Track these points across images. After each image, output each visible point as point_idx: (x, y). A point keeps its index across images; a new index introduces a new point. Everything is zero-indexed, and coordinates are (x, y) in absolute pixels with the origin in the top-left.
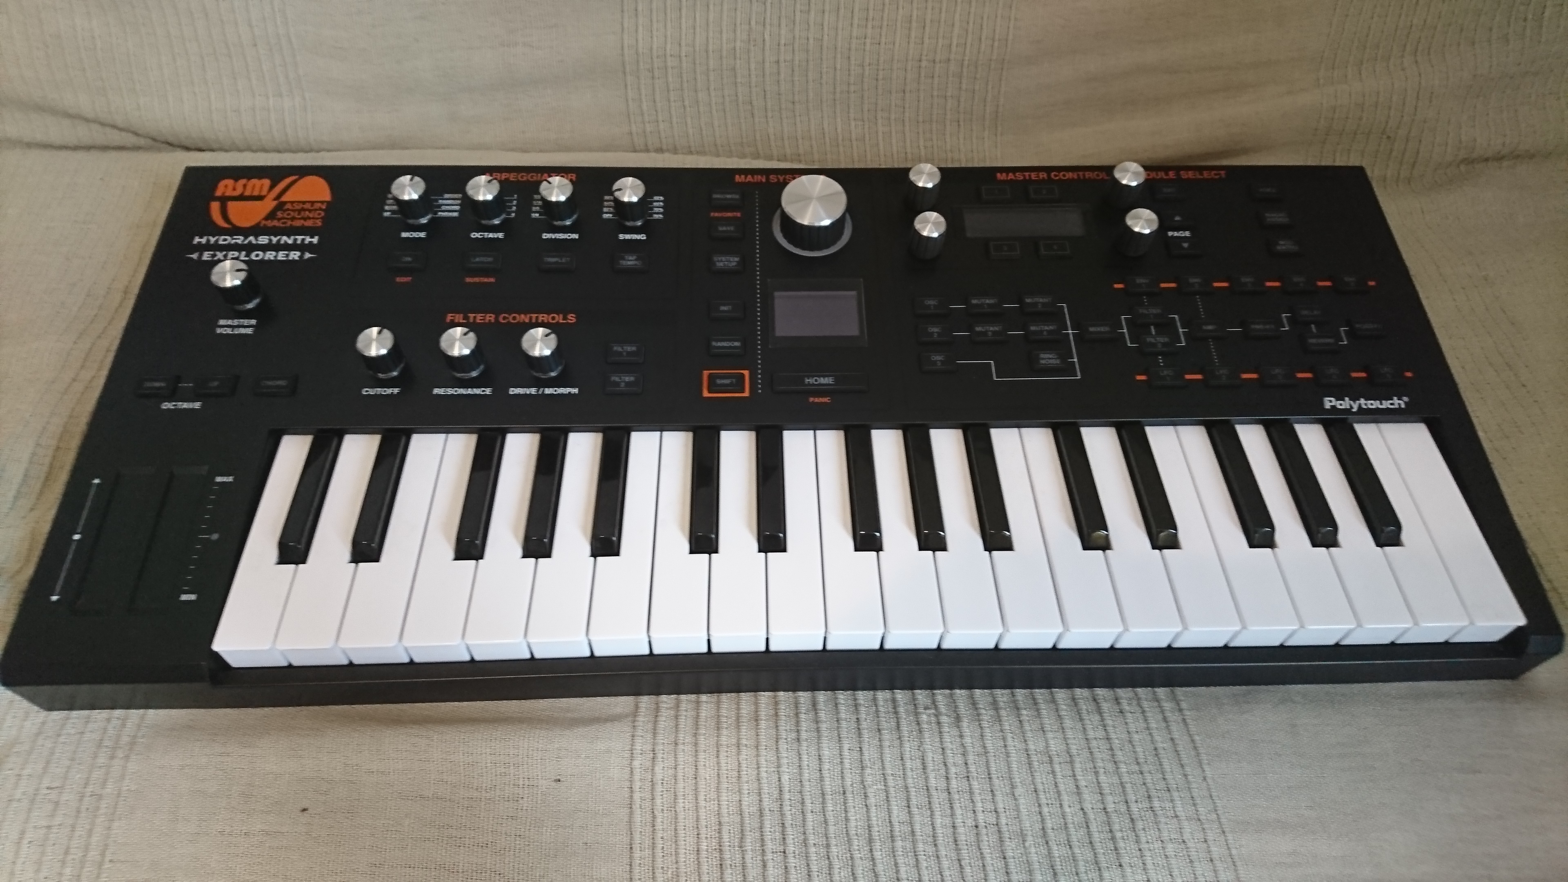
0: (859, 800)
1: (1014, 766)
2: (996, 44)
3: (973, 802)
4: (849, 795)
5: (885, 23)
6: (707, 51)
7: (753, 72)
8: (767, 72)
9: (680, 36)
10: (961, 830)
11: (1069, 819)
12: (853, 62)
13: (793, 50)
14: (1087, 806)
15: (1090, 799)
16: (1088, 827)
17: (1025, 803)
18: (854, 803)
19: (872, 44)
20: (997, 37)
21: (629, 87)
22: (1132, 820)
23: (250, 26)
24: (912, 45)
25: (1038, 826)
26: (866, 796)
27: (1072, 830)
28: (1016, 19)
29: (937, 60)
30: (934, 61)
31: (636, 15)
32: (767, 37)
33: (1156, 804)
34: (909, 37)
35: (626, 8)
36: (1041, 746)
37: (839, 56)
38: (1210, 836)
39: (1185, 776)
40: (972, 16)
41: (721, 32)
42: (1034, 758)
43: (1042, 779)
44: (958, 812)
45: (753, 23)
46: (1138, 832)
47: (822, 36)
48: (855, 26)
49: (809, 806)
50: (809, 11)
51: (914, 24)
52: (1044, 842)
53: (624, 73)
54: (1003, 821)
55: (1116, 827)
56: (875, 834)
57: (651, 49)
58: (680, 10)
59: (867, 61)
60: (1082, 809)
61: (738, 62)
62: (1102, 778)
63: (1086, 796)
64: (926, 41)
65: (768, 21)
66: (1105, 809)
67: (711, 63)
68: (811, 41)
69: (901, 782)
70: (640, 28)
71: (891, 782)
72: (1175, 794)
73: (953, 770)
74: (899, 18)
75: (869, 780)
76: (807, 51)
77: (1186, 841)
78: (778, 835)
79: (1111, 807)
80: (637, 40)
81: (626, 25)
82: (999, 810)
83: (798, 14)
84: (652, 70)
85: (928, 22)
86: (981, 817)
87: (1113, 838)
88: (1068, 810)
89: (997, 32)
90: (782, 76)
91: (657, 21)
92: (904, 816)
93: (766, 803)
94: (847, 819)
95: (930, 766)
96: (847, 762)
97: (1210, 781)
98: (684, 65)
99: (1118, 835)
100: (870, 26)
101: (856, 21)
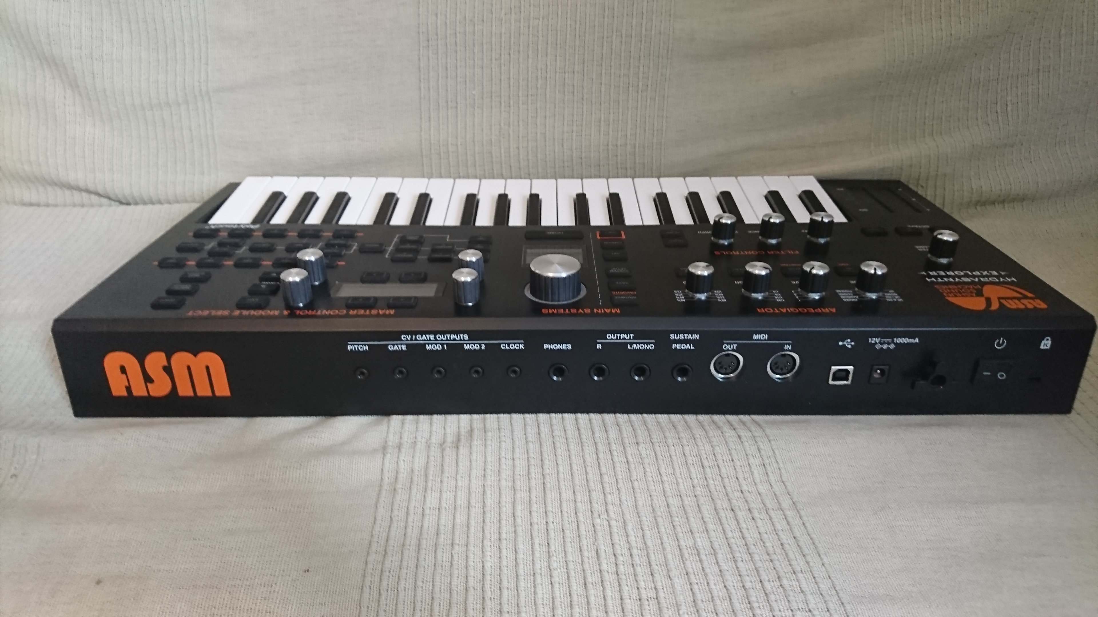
0: (546, 581)
1: (669, 556)
2: (655, 133)
3: (637, 581)
4: (538, 576)
5: (584, 123)
6: (474, 141)
7: (503, 155)
8: (512, 155)
9: (457, 132)
10: (627, 601)
11: (715, 593)
12: (565, 147)
13: (528, 141)
14: (729, 584)
15: (731, 580)
16: (730, 599)
17: (679, 582)
18: (542, 581)
19: (576, 136)
20: (655, 128)
21: (425, 165)
22: (766, 594)
23: (191, 130)
24: (602, 136)
25: (690, 599)
26: (551, 576)
27: (718, 602)
28: (667, 117)
29: (619, 144)
30: (617, 146)
31: (430, 121)
32: (511, 133)
33: (785, 582)
34: (600, 131)
35: (423, 116)
36: (691, 543)
37: (556, 144)
38: (831, 606)
39: (808, 563)
40: (639, 116)
41: (482, 130)
42: (685, 551)
43: (693, 565)
44: (625, 588)
45: (502, 125)
46: (772, 604)
47: (545, 131)
48: (565, 125)
49: (505, 584)
50: (537, 117)
51: (602, 123)
52: (695, 610)
53: (422, 156)
54: (661, 595)
55: (753, 599)
56: (557, 603)
57: (439, 141)
58: (457, 117)
59: (574, 147)
60: (725, 586)
61: (493, 147)
62: (740, 564)
63: (728, 577)
64: (611, 133)
65: (511, 123)
66: (743, 586)
67: (477, 148)
68: (539, 134)
69: (579, 567)
70: (432, 129)
71: (571, 566)
72: (800, 575)
73: (621, 558)
74: (593, 119)
75: (554, 565)
76: (536, 141)
77: (812, 610)
78: (479, 606)
79: (748, 585)
80: (430, 135)
81: (423, 127)
82: (658, 587)
83: (530, 118)
84: (439, 154)
85: (611, 121)
86: (643, 592)
87: (751, 608)
88: (713, 587)
89: (656, 125)
90: (521, 157)
91: (443, 124)
92: (581, 591)
93: (471, 582)
94: (535, 593)
95: (603, 555)
96: (537, 554)
97: (827, 566)
98: (460, 150)
99: (756, 605)
100: (575, 124)
101: (566, 122)
